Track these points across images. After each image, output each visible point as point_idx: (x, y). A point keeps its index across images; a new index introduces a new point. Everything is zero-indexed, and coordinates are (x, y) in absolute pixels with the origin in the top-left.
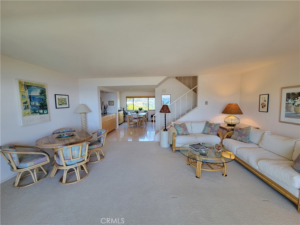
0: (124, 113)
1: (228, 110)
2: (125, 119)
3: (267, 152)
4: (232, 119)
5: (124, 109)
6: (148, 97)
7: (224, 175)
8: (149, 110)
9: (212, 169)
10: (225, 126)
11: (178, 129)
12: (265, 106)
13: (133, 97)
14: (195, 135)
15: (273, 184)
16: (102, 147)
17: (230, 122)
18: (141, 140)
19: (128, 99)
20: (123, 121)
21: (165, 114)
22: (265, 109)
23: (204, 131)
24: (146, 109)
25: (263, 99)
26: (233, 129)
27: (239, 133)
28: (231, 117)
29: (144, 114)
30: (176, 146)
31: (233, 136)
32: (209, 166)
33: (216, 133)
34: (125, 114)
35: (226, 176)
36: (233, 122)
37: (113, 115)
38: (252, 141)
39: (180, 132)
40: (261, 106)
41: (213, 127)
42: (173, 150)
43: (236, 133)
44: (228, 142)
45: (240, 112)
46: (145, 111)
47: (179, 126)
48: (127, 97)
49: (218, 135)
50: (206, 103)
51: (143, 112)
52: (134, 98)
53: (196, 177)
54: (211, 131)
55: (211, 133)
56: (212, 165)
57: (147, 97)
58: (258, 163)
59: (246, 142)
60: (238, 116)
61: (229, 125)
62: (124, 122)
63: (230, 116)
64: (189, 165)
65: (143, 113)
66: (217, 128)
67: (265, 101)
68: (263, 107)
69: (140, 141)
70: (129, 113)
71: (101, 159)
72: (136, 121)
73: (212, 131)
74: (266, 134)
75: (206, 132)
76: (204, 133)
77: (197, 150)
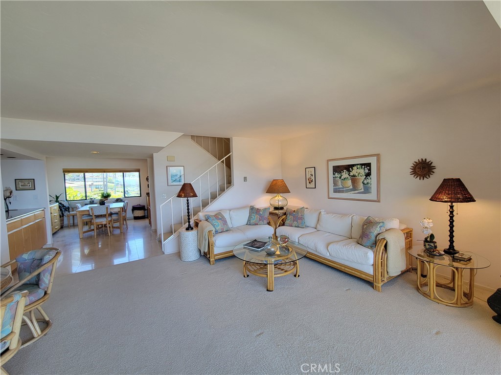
0: (60, 207)
1: (274, 188)
2: (63, 220)
3: (328, 234)
4: (278, 200)
5: (57, 198)
6: (123, 171)
7: (297, 276)
8: (125, 197)
9: (286, 271)
10: (272, 210)
11: (214, 224)
12: (312, 181)
13: (84, 171)
14: (238, 229)
15: (346, 269)
16: (47, 297)
17: (276, 205)
18: (117, 261)
19: (69, 176)
20: (58, 227)
21: (188, 200)
22: (312, 185)
23: (249, 220)
24: (120, 195)
25: (310, 173)
26: (285, 213)
27: (294, 217)
28: (276, 198)
29: (121, 205)
30: (215, 253)
31: (287, 222)
32: (279, 269)
33: (266, 222)
34: (63, 209)
35: (299, 276)
36: (281, 204)
37: (37, 212)
38: (308, 225)
39: (219, 227)
40: (308, 182)
41: (261, 213)
42: (211, 260)
43: (290, 217)
44: (283, 230)
45: (287, 191)
46: (118, 200)
47: (214, 218)
48: (66, 171)
49: (269, 224)
50: (245, 179)
51: (114, 202)
52: (87, 172)
53: (267, 290)
54: (260, 220)
55: (261, 222)
56: (282, 267)
57: (120, 171)
58: (329, 248)
59: (303, 227)
60: (285, 195)
61: (276, 208)
62: (62, 227)
63: (276, 196)
64: (248, 276)
65: (114, 204)
66: (267, 215)
67: (312, 175)
68: (310, 183)
69: (115, 264)
70: (79, 205)
71: (42, 331)
72: (103, 221)
73: (262, 218)
74: (322, 213)
75: (252, 221)
76: (249, 224)
77: (259, 250)
